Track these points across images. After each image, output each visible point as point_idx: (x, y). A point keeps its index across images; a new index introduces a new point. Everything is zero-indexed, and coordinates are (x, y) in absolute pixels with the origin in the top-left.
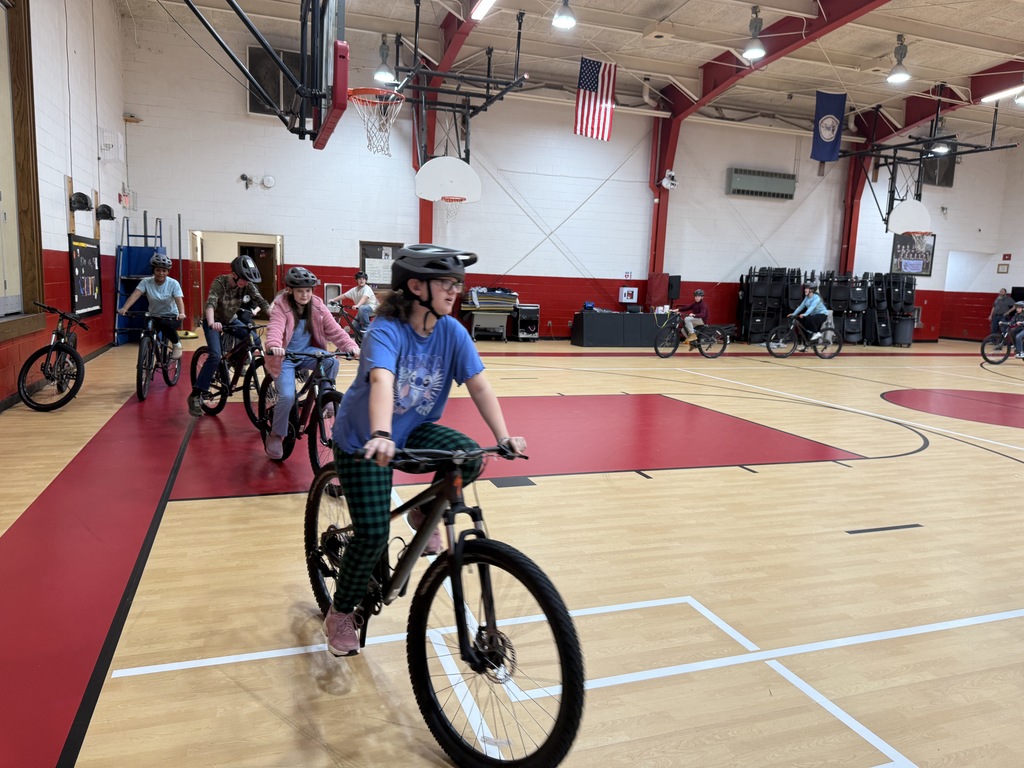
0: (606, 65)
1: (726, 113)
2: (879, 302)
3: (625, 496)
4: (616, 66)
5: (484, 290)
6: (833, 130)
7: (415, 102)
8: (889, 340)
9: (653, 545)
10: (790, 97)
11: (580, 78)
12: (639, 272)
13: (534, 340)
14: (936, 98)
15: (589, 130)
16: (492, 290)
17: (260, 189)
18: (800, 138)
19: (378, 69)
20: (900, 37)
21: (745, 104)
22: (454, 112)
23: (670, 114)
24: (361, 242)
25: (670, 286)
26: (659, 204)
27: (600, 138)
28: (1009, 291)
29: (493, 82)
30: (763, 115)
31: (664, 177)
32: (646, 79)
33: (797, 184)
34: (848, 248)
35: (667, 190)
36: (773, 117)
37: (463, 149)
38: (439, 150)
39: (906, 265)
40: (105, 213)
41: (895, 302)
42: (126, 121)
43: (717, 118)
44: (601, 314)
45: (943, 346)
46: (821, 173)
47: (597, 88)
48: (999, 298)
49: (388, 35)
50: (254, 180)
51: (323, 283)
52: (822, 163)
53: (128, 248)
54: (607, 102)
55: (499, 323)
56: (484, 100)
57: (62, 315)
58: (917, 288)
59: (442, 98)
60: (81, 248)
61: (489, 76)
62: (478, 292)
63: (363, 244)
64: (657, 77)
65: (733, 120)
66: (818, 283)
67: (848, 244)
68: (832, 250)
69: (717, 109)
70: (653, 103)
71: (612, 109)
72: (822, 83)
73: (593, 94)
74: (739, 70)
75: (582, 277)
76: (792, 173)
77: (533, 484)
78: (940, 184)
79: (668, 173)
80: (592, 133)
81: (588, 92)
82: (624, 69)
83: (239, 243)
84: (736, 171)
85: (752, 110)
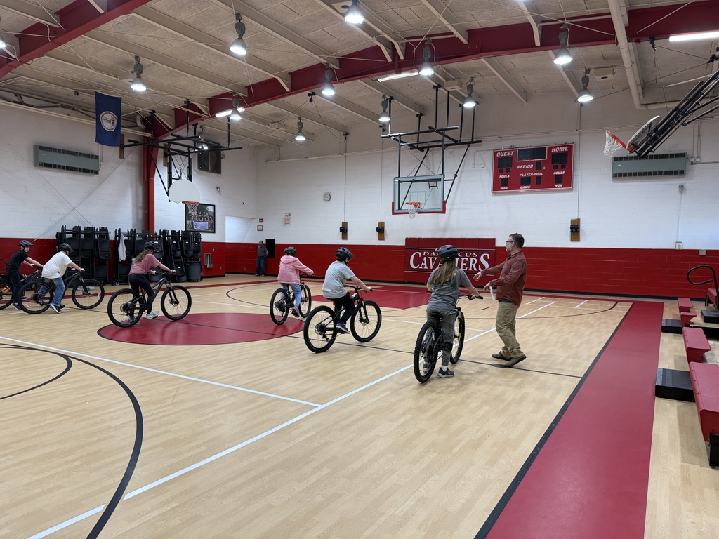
1: (25, 99)
2: (174, 251)
6: (113, 123)
8: (184, 278)
10: (77, 93)
14: (186, 110)
18: (90, 126)
20: (137, 58)
21: (46, 95)
28: (265, 242)
30: (63, 106)
33: (101, 163)
34: (148, 212)
36: (73, 109)
39: (196, 225)
41: (186, 251)
43: (17, 103)
45: (229, 279)
46: (122, 156)
48: (259, 247)
58: (202, 241)
65: (32, 106)
67: (148, 210)
68: (137, 214)
69: (16, 96)
76: (95, 154)
78: (212, 171)
84: (41, 148)
85: (53, 101)
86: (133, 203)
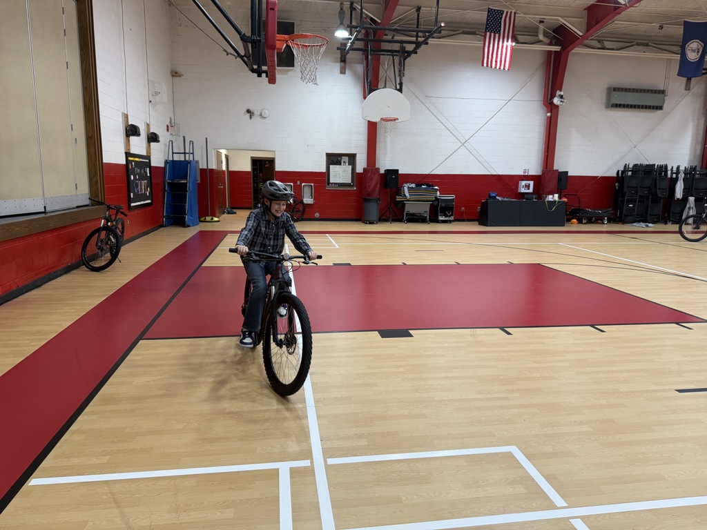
0: (507, 12)
1: (607, 44)
3: (484, 349)
4: (515, 13)
5: (413, 185)
6: (698, 52)
7: (365, 51)
9: (496, 396)
10: (661, 27)
11: (487, 24)
12: (534, 169)
13: (450, 222)
15: (494, 63)
16: (419, 185)
17: (259, 118)
18: (669, 61)
19: (337, 28)
21: (624, 36)
22: (393, 56)
23: (560, 47)
24: (327, 154)
25: (560, 179)
26: (551, 117)
27: (502, 68)
29: (421, 31)
30: (638, 44)
31: (555, 96)
32: (541, 22)
33: (666, 98)
35: (557, 106)
37: (398, 82)
38: (381, 84)
40: (153, 138)
42: (173, 76)
43: (599, 48)
44: (502, 201)
46: (688, 88)
47: (500, 30)
49: (345, 3)
50: (255, 113)
51: (301, 183)
52: (689, 79)
53: (173, 161)
54: (507, 41)
55: (424, 209)
56: (414, 46)
57: (108, 206)
59: (385, 46)
60: (136, 162)
61: (418, 27)
62: (408, 187)
63: (328, 155)
64: (551, 19)
65: (613, 49)
66: (682, 176)
68: (695, 149)
69: (599, 41)
70: (547, 40)
71: (512, 46)
72: (689, 14)
73: (497, 35)
74: (616, 8)
75: (489, 174)
76: (662, 89)
77: (411, 336)
79: (558, 93)
80: (496, 65)
81: (493, 34)
82: (522, 15)
83: (251, 157)
84: (615, 89)
85: (629, 41)
86: (692, 137)
